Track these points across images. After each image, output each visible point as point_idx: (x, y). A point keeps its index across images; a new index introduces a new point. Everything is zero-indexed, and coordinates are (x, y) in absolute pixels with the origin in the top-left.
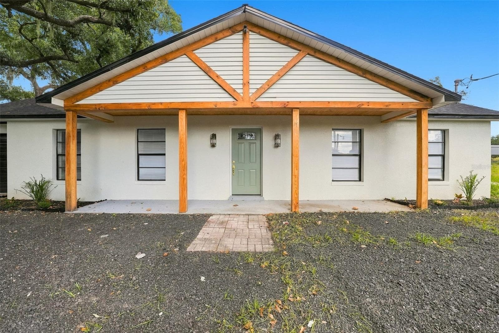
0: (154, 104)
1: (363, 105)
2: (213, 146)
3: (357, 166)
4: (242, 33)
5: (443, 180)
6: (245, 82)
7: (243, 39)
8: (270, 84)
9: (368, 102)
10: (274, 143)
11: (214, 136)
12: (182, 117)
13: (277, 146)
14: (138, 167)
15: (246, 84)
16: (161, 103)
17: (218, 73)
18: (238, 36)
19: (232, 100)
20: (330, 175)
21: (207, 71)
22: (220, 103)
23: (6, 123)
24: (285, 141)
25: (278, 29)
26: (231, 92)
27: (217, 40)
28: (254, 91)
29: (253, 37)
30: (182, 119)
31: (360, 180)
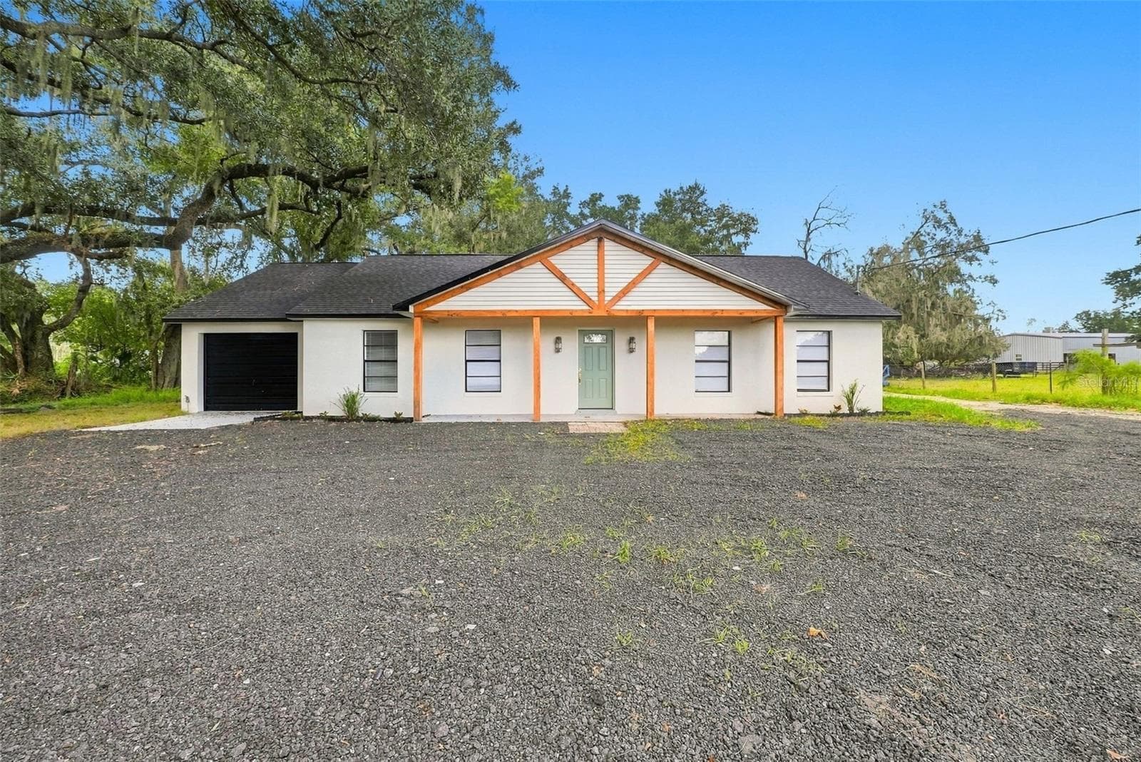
0: (509, 311)
1: (716, 313)
2: (558, 351)
3: (726, 374)
4: (596, 240)
5: (829, 391)
6: (600, 290)
7: (598, 246)
8: (624, 292)
9: (723, 310)
10: (628, 348)
11: (558, 340)
12: (537, 321)
13: (631, 351)
14: (466, 376)
15: (601, 292)
16: (517, 311)
17: (573, 280)
18: (592, 244)
19: (587, 308)
20: (693, 384)
21: (562, 278)
22: (576, 311)
23: (302, 321)
24: (640, 346)
25: (632, 239)
26: (586, 300)
27: (572, 247)
28: (609, 298)
29: (608, 245)
30: (537, 326)
31: (729, 391)
